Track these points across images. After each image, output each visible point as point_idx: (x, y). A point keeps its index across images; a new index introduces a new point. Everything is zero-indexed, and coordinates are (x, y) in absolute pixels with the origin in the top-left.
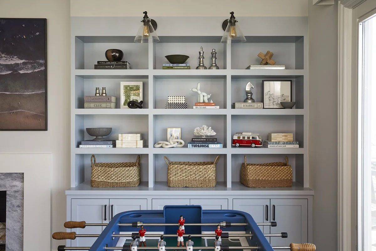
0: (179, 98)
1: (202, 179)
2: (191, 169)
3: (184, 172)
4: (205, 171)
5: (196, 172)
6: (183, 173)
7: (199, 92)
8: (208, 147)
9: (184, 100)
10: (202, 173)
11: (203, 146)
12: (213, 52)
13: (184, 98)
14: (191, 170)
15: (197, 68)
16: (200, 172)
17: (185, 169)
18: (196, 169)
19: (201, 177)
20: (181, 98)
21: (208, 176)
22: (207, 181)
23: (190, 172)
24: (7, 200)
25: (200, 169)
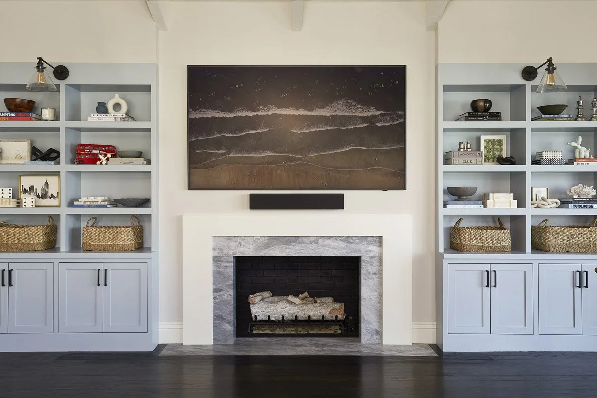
0: (556, 153)
1: (585, 242)
2: (574, 231)
3: (565, 235)
4: (589, 234)
5: (579, 235)
6: (564, 237)
7: (579, 147)
8: (592, 207)
9: (560, 155)
10: (586, 237)
11: (586, 207)
12: (593, 101)
13: (560, 153)
14: (573, 233)
15: (576, 120)
16: (584, 234)
17: (567, 231)
18: (579, 231)
19: (584, 241)
20: (558, 153)
21: (593, 239)
22: (591, 245)
23: (573, 235)
24: (362, 266)
25: (584, 231)
